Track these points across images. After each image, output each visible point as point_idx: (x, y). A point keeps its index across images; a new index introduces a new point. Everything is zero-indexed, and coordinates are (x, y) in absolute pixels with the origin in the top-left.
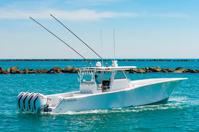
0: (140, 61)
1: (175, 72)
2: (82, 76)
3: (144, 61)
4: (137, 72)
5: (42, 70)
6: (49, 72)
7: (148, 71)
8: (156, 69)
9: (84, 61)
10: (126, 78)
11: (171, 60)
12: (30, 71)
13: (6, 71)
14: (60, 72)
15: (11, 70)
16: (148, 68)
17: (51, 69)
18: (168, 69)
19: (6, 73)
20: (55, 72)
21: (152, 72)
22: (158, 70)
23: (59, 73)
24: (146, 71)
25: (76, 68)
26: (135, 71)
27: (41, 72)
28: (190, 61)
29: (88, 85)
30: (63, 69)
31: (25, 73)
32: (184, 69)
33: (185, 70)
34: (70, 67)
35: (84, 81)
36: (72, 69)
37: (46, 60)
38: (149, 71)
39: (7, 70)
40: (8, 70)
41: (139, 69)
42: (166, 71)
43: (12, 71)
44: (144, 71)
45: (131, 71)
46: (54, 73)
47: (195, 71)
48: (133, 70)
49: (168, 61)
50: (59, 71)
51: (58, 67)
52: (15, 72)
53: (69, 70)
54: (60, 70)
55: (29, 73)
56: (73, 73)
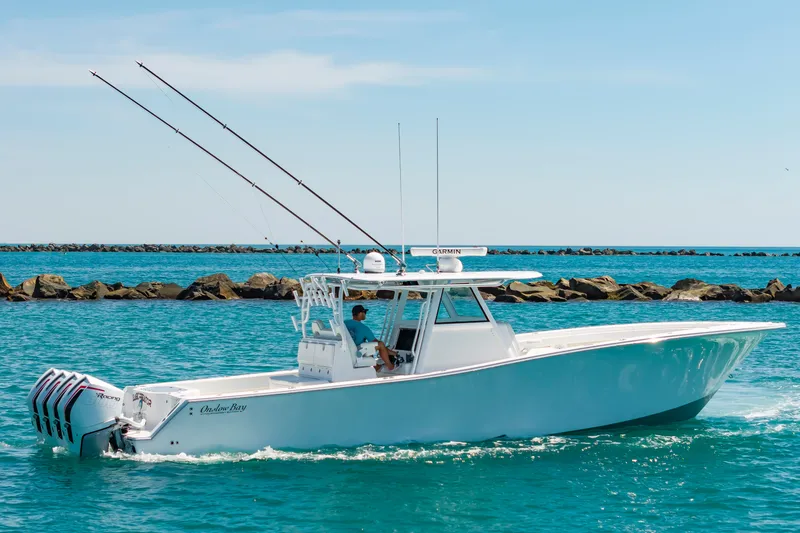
0: (513, 253)
1: (673, 296)
2: (308, 310)
3: (525, 253)
4: (529, 295)
5: (158, 287)
6: (185, 295)
7: (568, 293)
8: (597, 286)
9: (295, 252)
10: (488, 321)
11: (630, 253)
12: (109, 289)
13: (17, 289)
14: (229, 293)
15: (38, 285)
16: (566, 282)
17: (195, 283)
18: (645, 287)
19: (22, 296)
20: (209, 294)
21: (583, 296)
22: (606, 288)
23: (223, 297)
24: (561, 294)
25: (291, 280)
26: (518, 294)
27: (154, 295)
28: (705, 255)
29: (322, 346)
30: (241, 284)
31: (93, 297)
32: (709, 288)
33: (712, 290)
34: (266, 276)
35: (315, 328)
36: (275, 283)
37: (148, 248)
38: (573, 292)
39: (22, 285)
40: (27, 284)
41: (534, 285)
42: (637, 292)
43: (43, 290)
44: (554, 294)
45: (503, 295)
46: (205, 298)
47: (749, 293)
48: (512, 288)
49: (621, 253)
50: (226, 292)
51: (221, 276)
52: (55, 293)
53: (263, 288)
54: (228, 288)
55: (107, 297)
56: (280, 298)
